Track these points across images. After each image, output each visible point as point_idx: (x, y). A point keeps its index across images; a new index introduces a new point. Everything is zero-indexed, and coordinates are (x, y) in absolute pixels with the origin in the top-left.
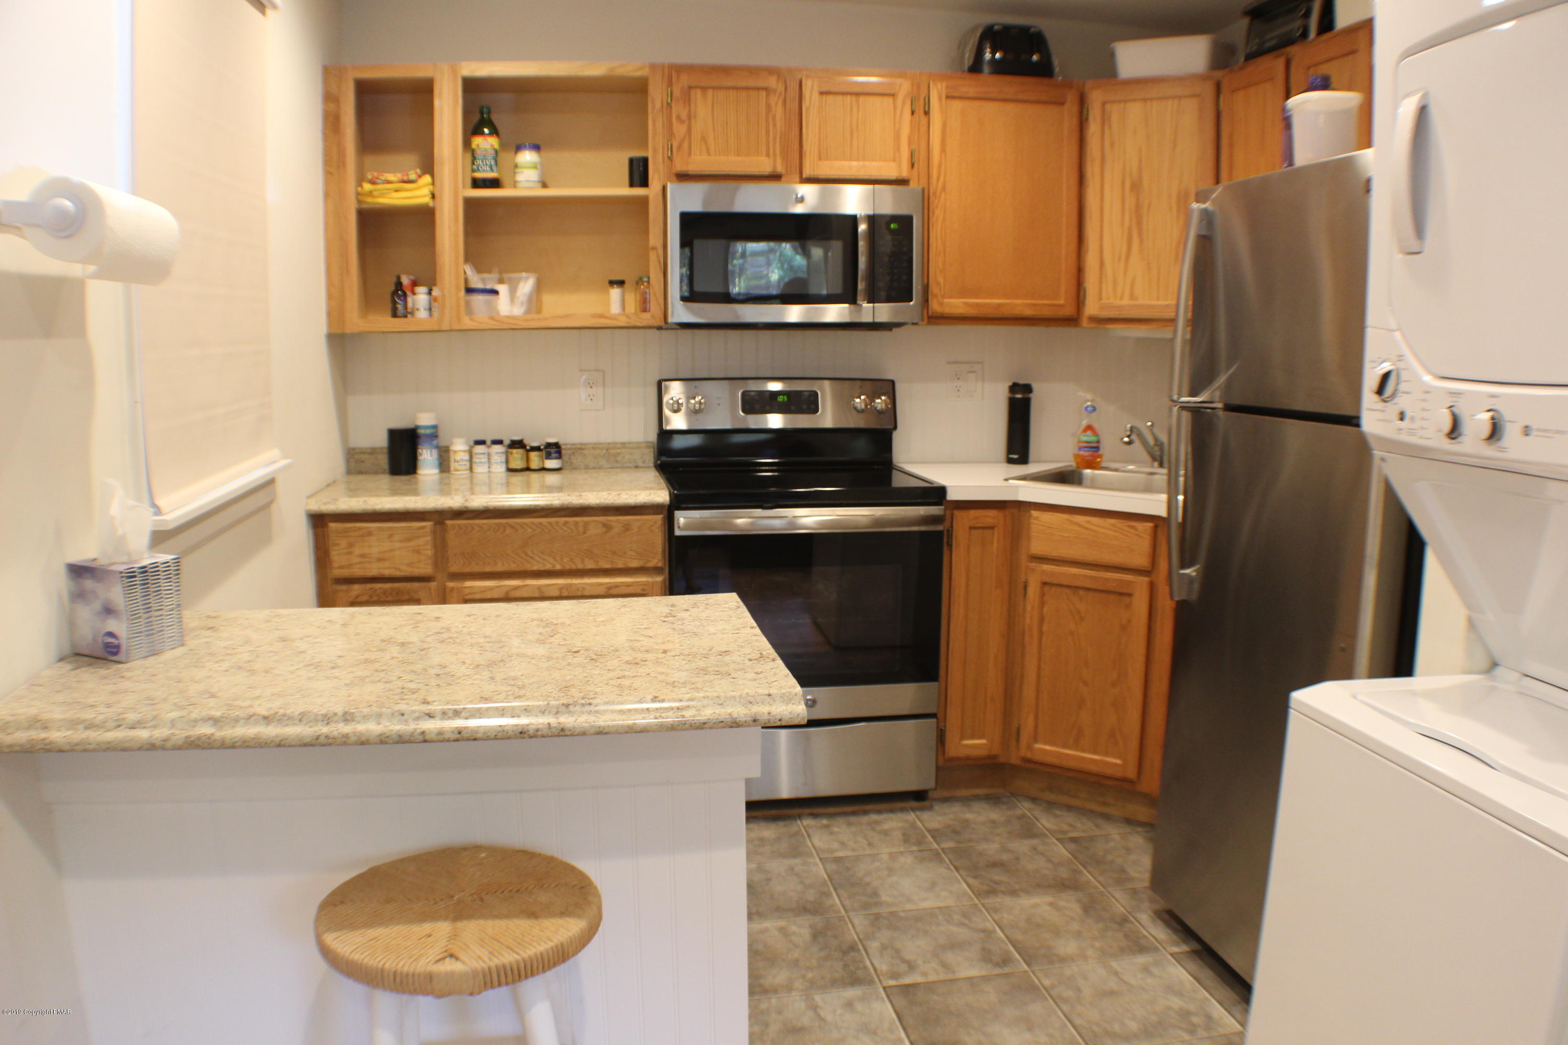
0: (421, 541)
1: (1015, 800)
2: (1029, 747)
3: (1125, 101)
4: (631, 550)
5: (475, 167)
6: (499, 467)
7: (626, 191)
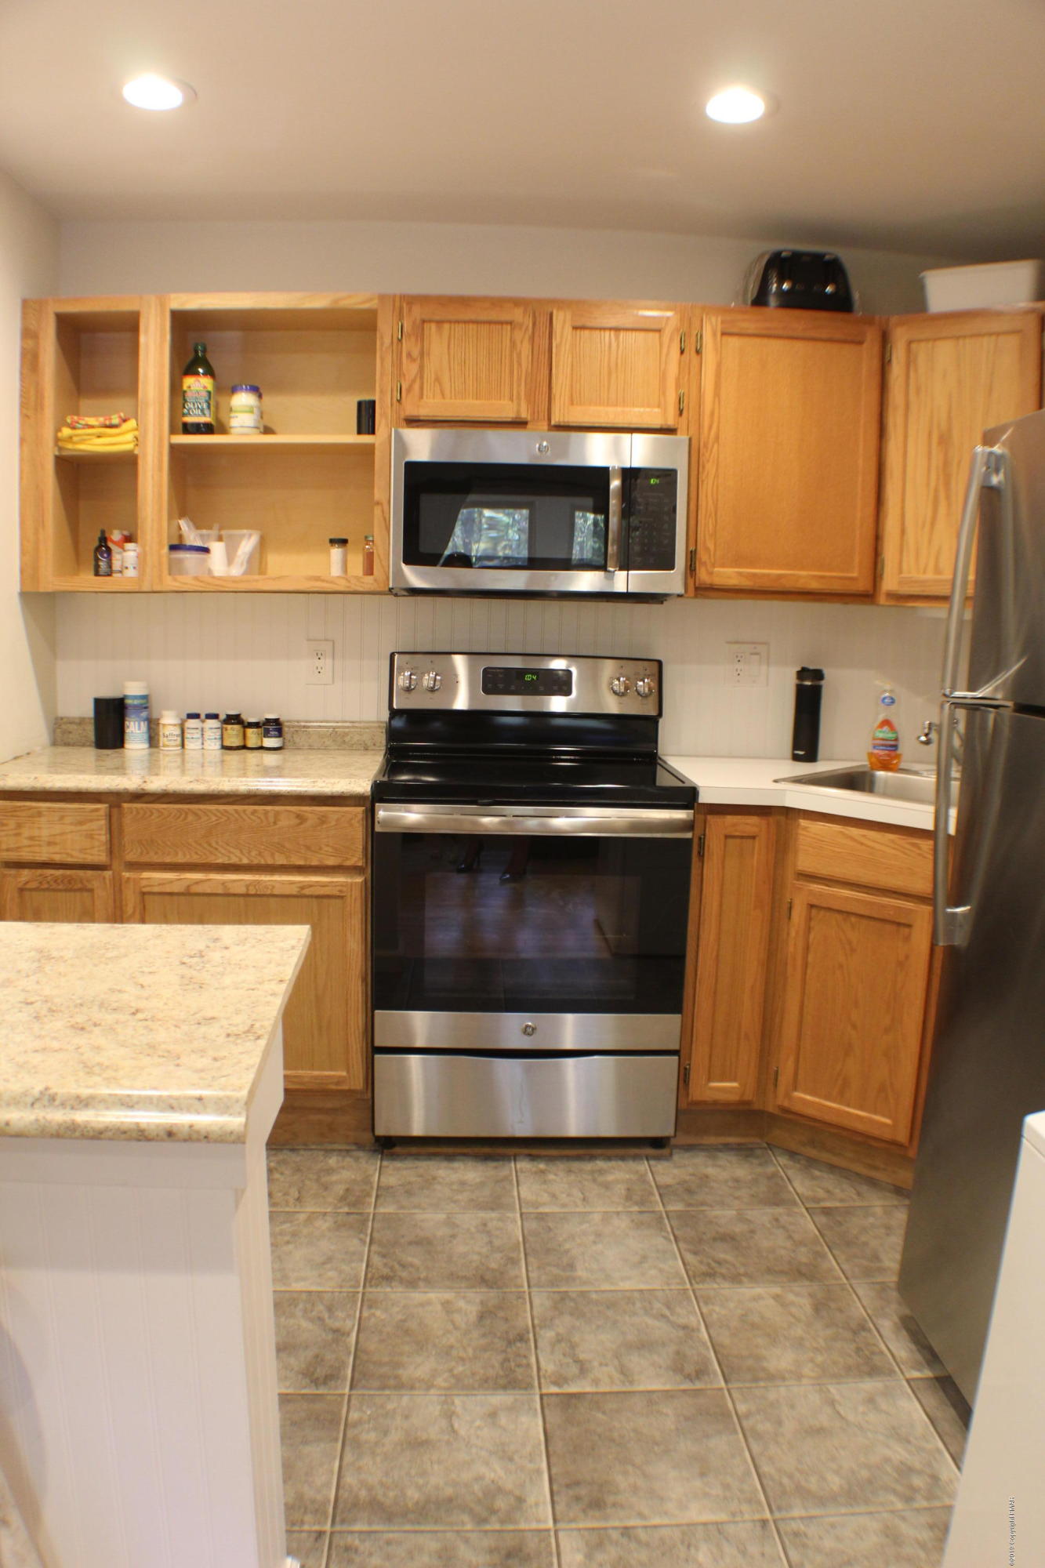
0: (94, 825)
1: (770, 1152)
2: (788, 1095)
3: (935, 340)
4: (328, 846)
5: (185, 411)
6: (213, 744)
7: (352, 438)
